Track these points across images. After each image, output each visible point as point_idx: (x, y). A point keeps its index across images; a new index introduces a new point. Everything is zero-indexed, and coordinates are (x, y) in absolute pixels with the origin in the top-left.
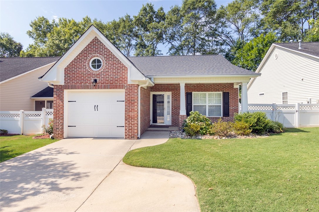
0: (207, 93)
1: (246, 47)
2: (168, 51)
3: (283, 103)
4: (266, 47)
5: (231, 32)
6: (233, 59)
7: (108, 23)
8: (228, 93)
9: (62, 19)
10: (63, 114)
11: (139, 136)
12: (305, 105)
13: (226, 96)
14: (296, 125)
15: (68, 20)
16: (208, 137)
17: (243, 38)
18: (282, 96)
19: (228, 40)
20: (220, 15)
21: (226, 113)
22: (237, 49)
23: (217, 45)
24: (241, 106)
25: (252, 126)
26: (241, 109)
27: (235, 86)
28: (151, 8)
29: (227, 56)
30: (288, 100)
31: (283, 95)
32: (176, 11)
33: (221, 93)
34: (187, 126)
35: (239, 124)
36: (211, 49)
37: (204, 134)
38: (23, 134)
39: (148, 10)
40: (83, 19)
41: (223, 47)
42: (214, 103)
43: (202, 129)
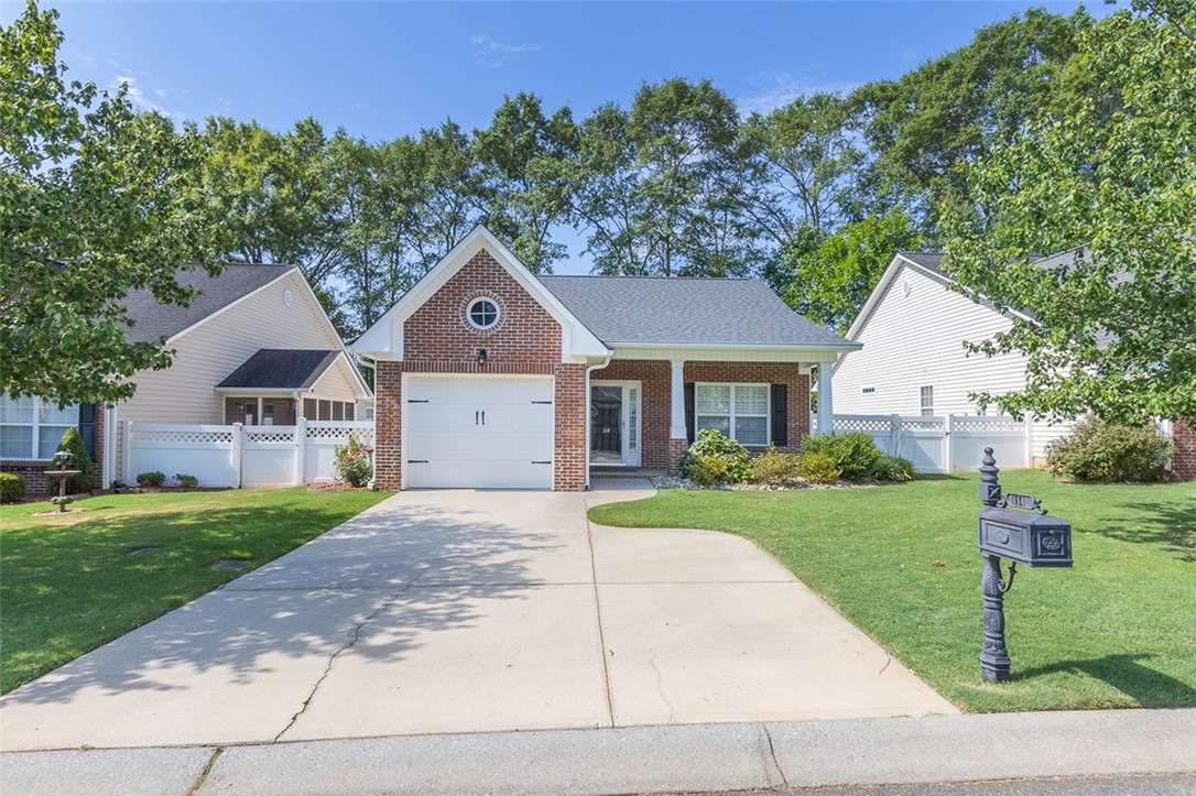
0: (732, 385)
1: (826, 250)
2: (586, 248)
3: (923, 414)
4: (882, 252)
5: (782, 198)
6: (789, 283)
7: (382, 144)
8: (785, 386)
9: (218, 122)
10: (399, 431)
11: (588, 484)
12: (971, 420)
13: (779, 396)
14: (945, 467)
15: (242, 125)
16: (744, 487)
17: (816, 216)
18: (920, 397)
19: (774, 220)
20: (748, 143)
21: (780, 438)
22: (801, 254)
23: (739, 236)
24: (815, 421)
25: (842, 463)
26: (815, 427)
27: (802, 371)
28: (533, 109)
29: (770, 271)
30: (933, 408)
31: (922, 395)
32: (611, 122)
33: (768, 385)
34: (693, 462)
35: (812, 460)
36: (720, 248)
37: (735, 481)
38: (240, 487)
39: (521, 114)
40: (298, 126)
41: (759, 243)
42: (751, 413)
43: (730, 469)
